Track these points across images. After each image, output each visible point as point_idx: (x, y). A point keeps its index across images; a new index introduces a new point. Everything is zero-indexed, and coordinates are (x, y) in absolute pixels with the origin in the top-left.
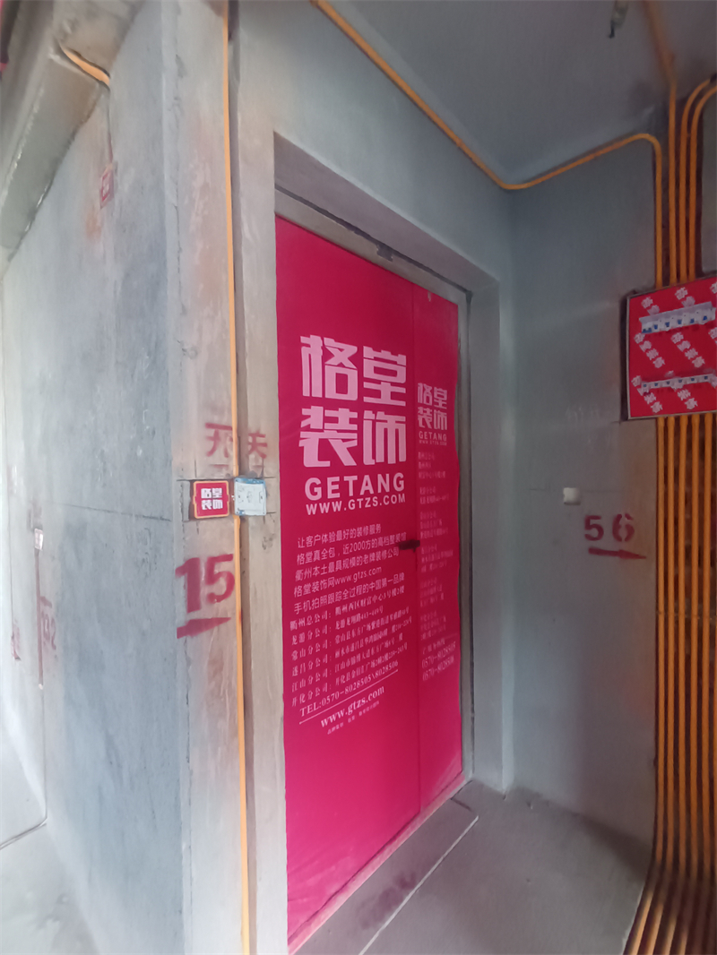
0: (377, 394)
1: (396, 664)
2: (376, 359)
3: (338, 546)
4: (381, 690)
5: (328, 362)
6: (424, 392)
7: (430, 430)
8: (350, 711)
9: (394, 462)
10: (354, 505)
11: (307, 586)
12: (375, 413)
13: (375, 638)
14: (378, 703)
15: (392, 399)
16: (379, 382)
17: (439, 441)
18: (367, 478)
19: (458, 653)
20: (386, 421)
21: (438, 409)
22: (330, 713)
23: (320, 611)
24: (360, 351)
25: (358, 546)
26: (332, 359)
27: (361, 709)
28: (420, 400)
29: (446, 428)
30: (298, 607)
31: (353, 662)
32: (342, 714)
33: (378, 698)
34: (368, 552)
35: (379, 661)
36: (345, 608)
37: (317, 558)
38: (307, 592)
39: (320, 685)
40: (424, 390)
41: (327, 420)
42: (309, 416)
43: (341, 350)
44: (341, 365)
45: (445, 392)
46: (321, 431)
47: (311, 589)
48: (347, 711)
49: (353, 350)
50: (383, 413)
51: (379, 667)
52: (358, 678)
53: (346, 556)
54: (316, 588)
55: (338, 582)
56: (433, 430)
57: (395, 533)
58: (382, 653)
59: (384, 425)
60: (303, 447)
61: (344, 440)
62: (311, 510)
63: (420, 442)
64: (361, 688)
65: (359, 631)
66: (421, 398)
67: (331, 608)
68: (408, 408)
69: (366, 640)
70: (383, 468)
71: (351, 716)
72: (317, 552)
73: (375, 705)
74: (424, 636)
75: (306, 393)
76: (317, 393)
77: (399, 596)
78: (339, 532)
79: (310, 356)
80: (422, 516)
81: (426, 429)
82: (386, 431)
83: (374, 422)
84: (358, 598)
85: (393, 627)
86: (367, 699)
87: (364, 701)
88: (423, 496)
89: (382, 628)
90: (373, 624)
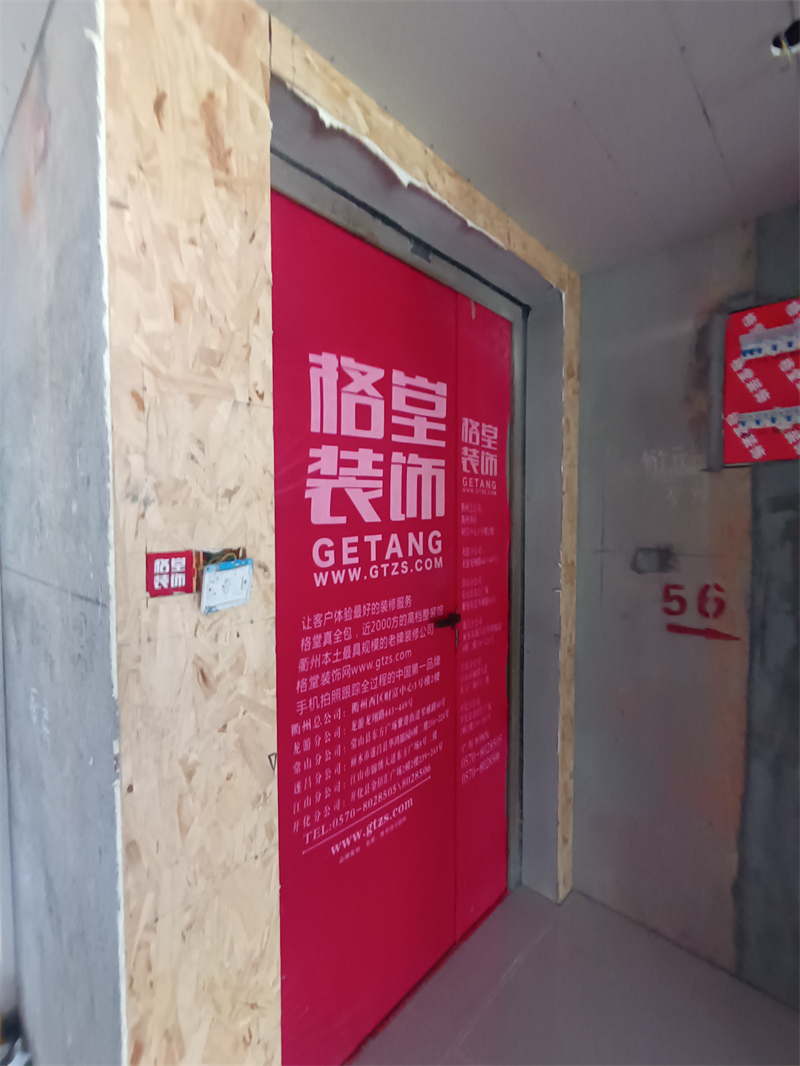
0: (409, 431)
1: (428, 769)
2: (408, 387)
3: (356, 625)
4: (409, 803)
5: (344, 389)
6: (469, 428)
7: (476, 476)
8: (369, 832)
9: (430, 517)
10: (376, 572)
11: (314, 679)
12: (406, 455)
13: (402, 738)
14: (405, 819)
15: (428, 437)
16: (411, 416)
17: (487, 489)
18: (394, 537)
19: (505, 748)
20: (420, 466)
21: (486, 450)
22: (343, 837)
23: (331, 709)
24: (388, 377)
25: (381, 625)
26: (352, 384)
27: (383, 828)
28: (465, 438)
29: (496, 474)
30: (301, 707)
31: (374, 770)
32: (359, 836)
33: (405, 813)
34: (395, 631)
35: (407, 767)
36: (364, 704)
37: (328, 641)
38: (314, 685)
39: (331, 802)
40: (470, 426)
41: (342, 463)
42: (318, 459)
43: (363, 373)
44: (363, 393)
45: (496, 429)
46: (336, 477)
47: (319, 682)
48: (365, 832)
49: (378, 374)
50: (416, 456)
51: (407, 774)
52: (379, 790)
53: (367, 638)
54: (326, 680)
55: (355, 671)
56: (480, 476)
57: (429, 607)
58: (411, 757)
59: (418, 471)
60: (310, 499)
61: (365, 490)
62: (320, 580)
63: (464, 490)
64: (383, 802)
65: (382, 731)
66: (466, 436)
67: (346, 705)
68: (449, 449)
69: (391, 742)
70: (416, 525)
71: (370, 838)
72: (328, 634)
73: (400, 822)
74: (464, 730)
75: (315, 428)
76: (330, 428)
77: (433, 685)
78: (358, 608)
79: (321, 379)
80: (465, 583)
81: (472, 474)
82: (420, 478)
83: (405, 467)
84: (382, 690)
85: (426, 724)
86: (391, 815)
87: (386, 818)
88: (466, 558)
89: (411, 726)
90: (400, 721)
